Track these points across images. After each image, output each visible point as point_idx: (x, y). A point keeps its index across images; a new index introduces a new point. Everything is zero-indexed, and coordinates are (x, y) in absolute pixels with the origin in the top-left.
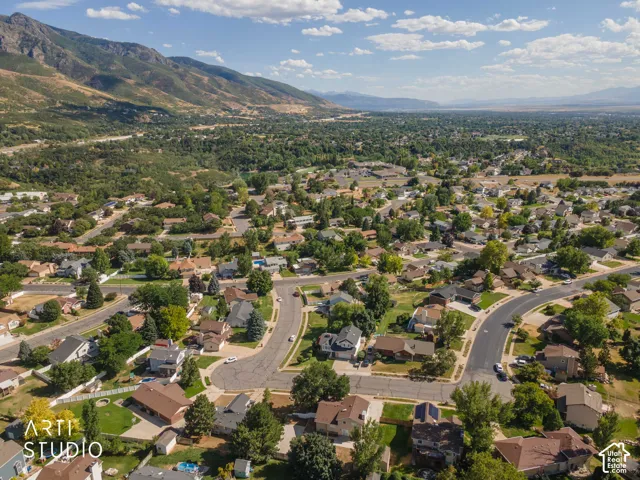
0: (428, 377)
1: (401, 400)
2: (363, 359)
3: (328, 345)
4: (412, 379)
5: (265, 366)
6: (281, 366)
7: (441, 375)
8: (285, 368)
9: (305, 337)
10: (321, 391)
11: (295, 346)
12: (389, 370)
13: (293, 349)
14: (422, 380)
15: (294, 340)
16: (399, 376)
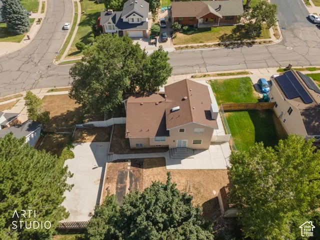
0: (245, 41)
1: (231, 74)
2: (159, 34)
3: (112, 24)
4: (226, 46)
5: (36, 60)
6: (58, 58)
7: (258, 36)
8: (62, 60)
9: (82, 24)
10: (127, 82)
11: (71, 34)
12: (195, 41)
13: (69, 38)
14: (239, 45)
15: (69, 27)
16: (209, 46)
